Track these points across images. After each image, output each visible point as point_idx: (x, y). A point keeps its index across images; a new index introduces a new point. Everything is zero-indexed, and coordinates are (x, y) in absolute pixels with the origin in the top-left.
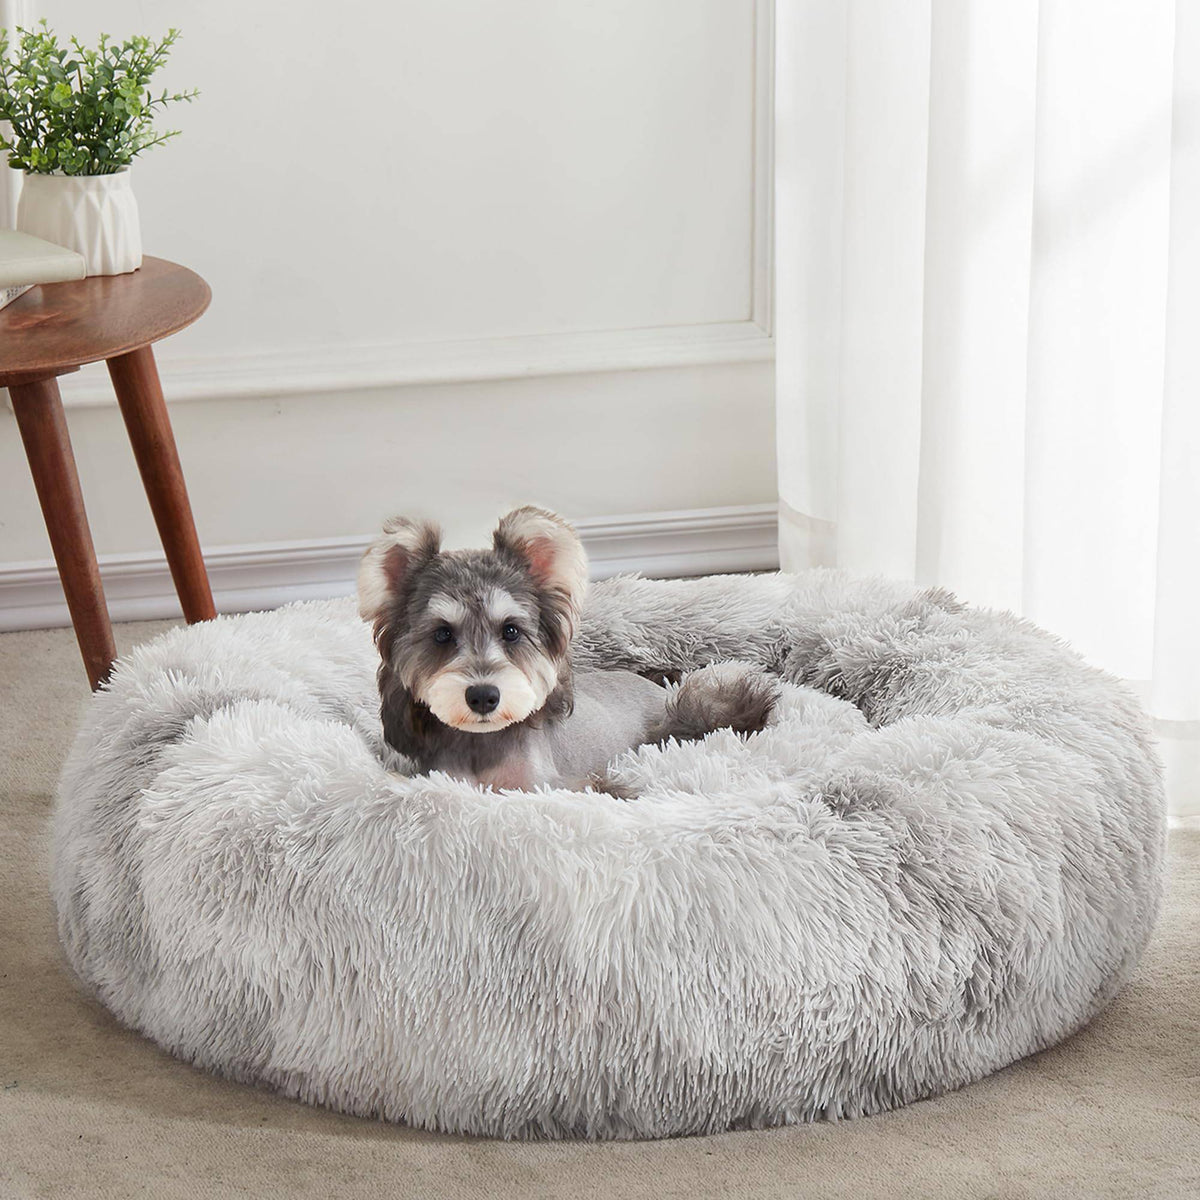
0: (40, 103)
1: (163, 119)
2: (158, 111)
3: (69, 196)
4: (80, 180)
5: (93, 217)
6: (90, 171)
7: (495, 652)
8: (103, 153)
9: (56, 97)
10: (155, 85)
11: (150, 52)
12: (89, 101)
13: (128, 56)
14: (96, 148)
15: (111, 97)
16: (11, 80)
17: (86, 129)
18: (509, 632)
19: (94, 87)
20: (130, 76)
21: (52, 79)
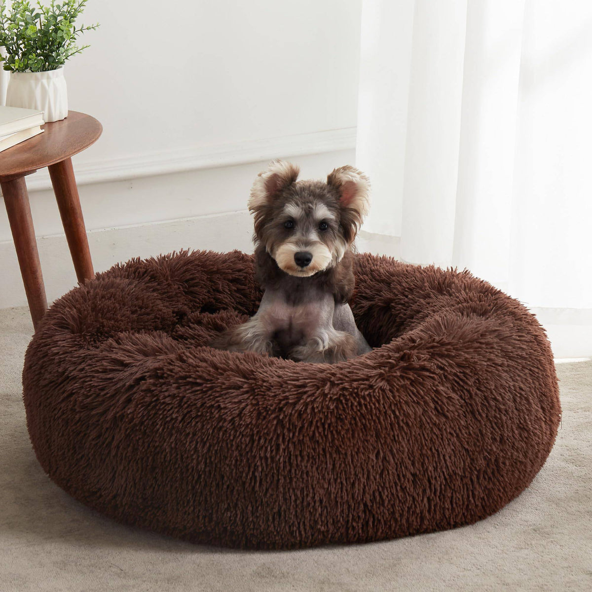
0: (20, 36)
1: (81, 40)
2: (79, 36)
3: (33, 82)
4: (39, 74)
5: (44, 92)
6: (44, 69)
7: (314, 236)
8: (51, 59)
9: (29, 32)
10: (77, 23)
11: (76, 6)
12: (45, 33)
13: (65, 9)
14: (47, 57)
15: (56, 31)
16: (6, 26)
17: (43, 47)
18: (323, 227)
19: (47, 26)
20: (66, 18)
21: (27, 24)
